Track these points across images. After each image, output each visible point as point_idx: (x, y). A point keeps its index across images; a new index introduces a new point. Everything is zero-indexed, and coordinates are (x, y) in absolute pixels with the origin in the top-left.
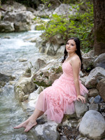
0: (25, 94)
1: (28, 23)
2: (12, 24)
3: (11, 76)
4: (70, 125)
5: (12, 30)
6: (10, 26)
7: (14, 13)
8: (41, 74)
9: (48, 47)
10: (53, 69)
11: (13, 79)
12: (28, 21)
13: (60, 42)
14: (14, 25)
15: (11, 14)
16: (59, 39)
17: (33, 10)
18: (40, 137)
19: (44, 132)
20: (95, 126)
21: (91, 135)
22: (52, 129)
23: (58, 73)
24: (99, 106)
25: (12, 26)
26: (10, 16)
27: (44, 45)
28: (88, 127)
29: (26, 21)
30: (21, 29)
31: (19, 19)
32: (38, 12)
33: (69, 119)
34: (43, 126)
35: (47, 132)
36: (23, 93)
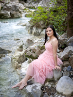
0: (19, 63)
1: (20, 12)
2: (9, 13)
3: (9, 51)
4: (50, 86)
5: (9, 17)
6: (7, 14)
7: (10, 5)
8: (30, 50)
9: (34, 30)
10: (39, 47)
12: (20, 10)
13: (43, 27)
14: (10, 13)
15: (8, 5)
16: (42, 25)
17: (23, 2)
18: (29, 94)
19: (32, 90)
20: (67, 87)
21: (64, 93)
22: (37, 88)
23: (42, 50)
24: (70, 73)
25: (9, 14)
26: (8, 7)
27: (31, 28)
28: (62, 87)
29: (19, 11)
30: (15, 16)
31: (14, 9)
32: (27, 4)
34: (31, 86)
35: (34, 90)
36: (17, 62)
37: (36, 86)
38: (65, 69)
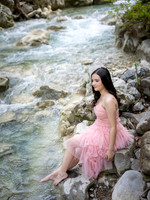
0: (71, 124)
3: (61, 92)
4: (107, 184)
5: (89, 1)
9: (126, 39)
11: (64, 95)
19: (71, 191)
33: (107, 175)
37: (80, 183)
38: (138, 153)
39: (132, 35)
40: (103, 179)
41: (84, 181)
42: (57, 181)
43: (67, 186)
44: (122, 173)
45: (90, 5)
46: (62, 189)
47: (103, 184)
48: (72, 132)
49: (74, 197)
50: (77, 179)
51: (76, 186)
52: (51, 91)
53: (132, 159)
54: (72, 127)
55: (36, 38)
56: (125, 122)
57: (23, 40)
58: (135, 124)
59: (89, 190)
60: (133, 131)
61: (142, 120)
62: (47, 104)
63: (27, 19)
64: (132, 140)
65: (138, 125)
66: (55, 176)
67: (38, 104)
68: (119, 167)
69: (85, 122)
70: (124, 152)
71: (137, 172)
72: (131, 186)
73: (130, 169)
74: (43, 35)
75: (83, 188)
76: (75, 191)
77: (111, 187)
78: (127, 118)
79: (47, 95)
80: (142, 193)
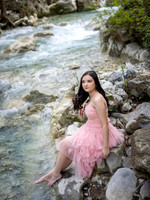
0: (62, 126)
4: (100, 182)
5: (73, 9)
6: (70, 4)
9: (111, 44)
11: (54, 98)
13: (124, 39)
19: (66, 190)
20: (120, 194)
25: (74, 3)
28: (113, 193)
33: (100, 174)
34: (67, 181)
36: (59, 126)
37: (74, 183)
38: (129, 151)
39: (116, 39)
40: (96, 178)
41: (78, 181)
42: (51, 182)
43: (62, 186)
44: (115, 171)
45: (74, 12)
46: (56, 189)
47: (96, 183)
48: (64, 134)
49: (69, 196)
50: (72, 179)
51: (70, 186)
52: (41, 95)
53: (123, 158)
54: (63, 129)
55: (24, 45)
56: (114, 122)
57: (11, 47)
58: (124, 123)
59: (83, 189)
60: (123, 130)
61: (131, 119)
62: (37, 108)
63: (14, 27)
64: (123, 139)
65: (128, 125)
66: (49, 177)
67: (29, 108)
68: (111, 165)
69: (76, 123)
70: (115, 151)
71: (128, 169)
72: (124, 183)
73: (122, 167)
74: (30, 42)
75: (77, 187)
76: (69, 191)
77: (104, 185)
78: (116, 118)
79: (37, 99)
80: (135, 189)
